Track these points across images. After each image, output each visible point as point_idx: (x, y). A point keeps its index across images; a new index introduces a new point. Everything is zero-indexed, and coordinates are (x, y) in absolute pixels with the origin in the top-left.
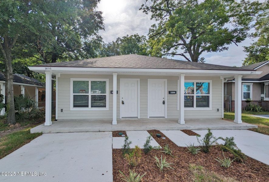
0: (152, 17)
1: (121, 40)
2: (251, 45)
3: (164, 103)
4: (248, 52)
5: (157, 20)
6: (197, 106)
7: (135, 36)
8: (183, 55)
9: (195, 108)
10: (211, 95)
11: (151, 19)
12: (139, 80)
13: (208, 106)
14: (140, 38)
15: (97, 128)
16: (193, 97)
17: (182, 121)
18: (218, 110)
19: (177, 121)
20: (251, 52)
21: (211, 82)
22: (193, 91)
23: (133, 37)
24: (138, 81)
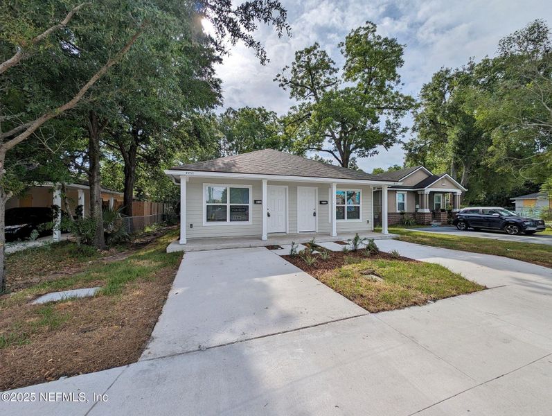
0: (292, 94)
1: (234, 112)
2: (409, 141)
3: (314, 214)
4: (407, 149)
5: (298, 100)
6: (348, 218)
7: (260, 110)
8: (330, 152)
9: (346, 220)
10: (361, 205)
11: (291, 98)
12: (287, 187)
13: (359, 218)
14: (267, 113)
15: (247, 243)
16: (344, 207)
17: (334, 234)
18: (368, 221)
19: (329, 235)
20: (410, 150)
21: (361, 190)
22: (344, 200)
23: (258, 112)
24: (286, 189)
